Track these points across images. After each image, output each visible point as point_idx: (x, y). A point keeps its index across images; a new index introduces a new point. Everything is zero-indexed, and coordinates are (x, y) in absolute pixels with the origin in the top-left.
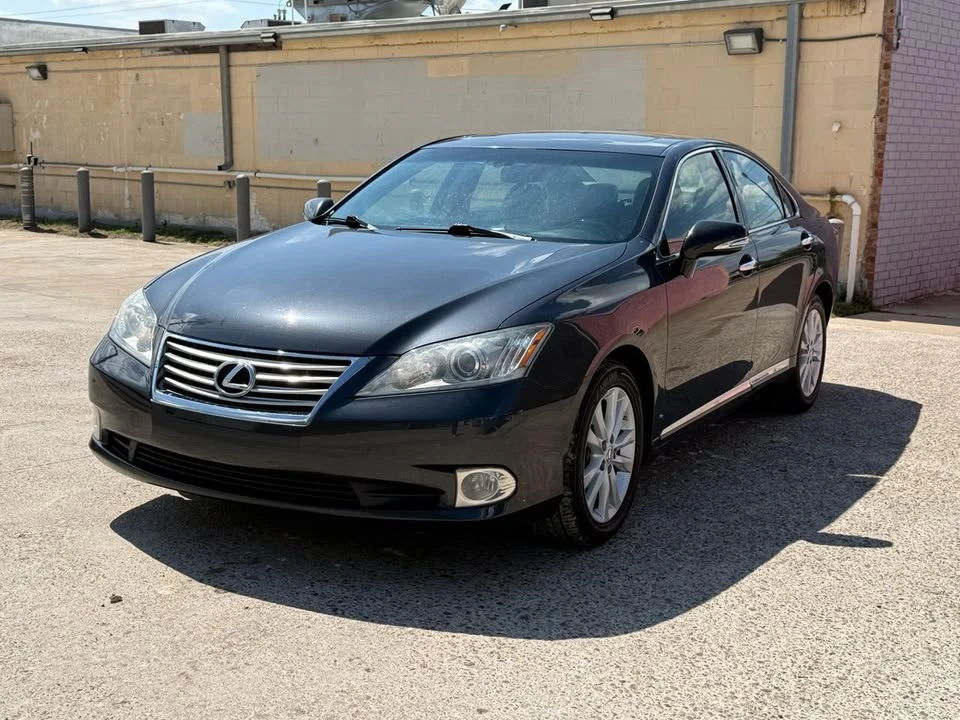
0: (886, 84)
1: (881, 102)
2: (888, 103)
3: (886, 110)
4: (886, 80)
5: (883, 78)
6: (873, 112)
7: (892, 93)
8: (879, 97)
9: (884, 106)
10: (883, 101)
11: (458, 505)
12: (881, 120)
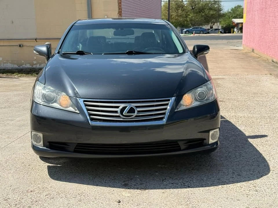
0: (120, 3)
1: (119, 9)
2: (121, 9)
3: (121, 12)
4: (120, 2)
5: (119, 1)
6: (117, 12)
7: (122, 6)
8: (118, 8)
9: (121, 10)
10: (120, 9)
11: (210, 143)
12: (120, 15)
